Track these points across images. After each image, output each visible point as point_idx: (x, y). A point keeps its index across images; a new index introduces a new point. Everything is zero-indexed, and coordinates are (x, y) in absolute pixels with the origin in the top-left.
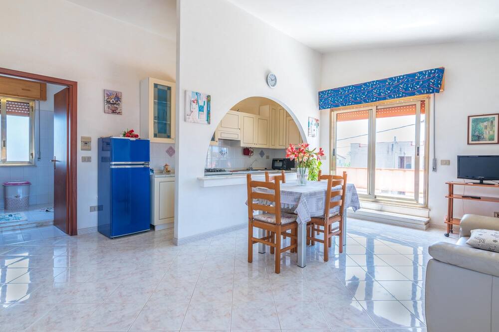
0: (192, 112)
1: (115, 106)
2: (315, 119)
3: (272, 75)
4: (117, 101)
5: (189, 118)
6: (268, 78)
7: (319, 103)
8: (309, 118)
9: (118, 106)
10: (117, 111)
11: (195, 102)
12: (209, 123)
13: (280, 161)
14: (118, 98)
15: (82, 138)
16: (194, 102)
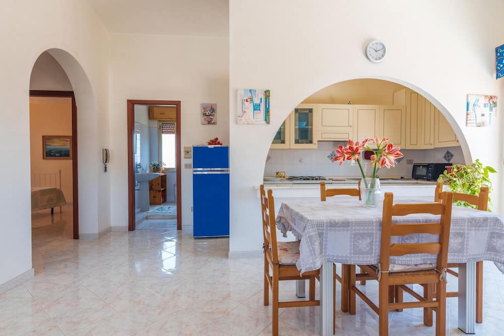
0: (245, 112)
1: (211, 117)
2: (486, 96)
3: (377, 44)
4: (212, 112)
5: (241, 120)
6: (368, 49)
7: (497, 66)
8: (468, 96)
9: (213, 117)
10: (213, 122)
11: (249, 100)
12: (268, 123)
13: (424, 166)
14: (213, 110)
15: (185, 148)
16: (247, 101)
